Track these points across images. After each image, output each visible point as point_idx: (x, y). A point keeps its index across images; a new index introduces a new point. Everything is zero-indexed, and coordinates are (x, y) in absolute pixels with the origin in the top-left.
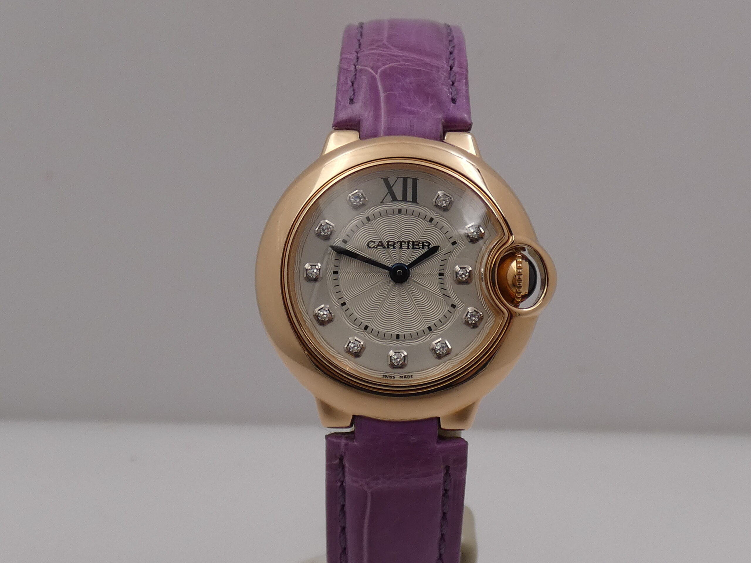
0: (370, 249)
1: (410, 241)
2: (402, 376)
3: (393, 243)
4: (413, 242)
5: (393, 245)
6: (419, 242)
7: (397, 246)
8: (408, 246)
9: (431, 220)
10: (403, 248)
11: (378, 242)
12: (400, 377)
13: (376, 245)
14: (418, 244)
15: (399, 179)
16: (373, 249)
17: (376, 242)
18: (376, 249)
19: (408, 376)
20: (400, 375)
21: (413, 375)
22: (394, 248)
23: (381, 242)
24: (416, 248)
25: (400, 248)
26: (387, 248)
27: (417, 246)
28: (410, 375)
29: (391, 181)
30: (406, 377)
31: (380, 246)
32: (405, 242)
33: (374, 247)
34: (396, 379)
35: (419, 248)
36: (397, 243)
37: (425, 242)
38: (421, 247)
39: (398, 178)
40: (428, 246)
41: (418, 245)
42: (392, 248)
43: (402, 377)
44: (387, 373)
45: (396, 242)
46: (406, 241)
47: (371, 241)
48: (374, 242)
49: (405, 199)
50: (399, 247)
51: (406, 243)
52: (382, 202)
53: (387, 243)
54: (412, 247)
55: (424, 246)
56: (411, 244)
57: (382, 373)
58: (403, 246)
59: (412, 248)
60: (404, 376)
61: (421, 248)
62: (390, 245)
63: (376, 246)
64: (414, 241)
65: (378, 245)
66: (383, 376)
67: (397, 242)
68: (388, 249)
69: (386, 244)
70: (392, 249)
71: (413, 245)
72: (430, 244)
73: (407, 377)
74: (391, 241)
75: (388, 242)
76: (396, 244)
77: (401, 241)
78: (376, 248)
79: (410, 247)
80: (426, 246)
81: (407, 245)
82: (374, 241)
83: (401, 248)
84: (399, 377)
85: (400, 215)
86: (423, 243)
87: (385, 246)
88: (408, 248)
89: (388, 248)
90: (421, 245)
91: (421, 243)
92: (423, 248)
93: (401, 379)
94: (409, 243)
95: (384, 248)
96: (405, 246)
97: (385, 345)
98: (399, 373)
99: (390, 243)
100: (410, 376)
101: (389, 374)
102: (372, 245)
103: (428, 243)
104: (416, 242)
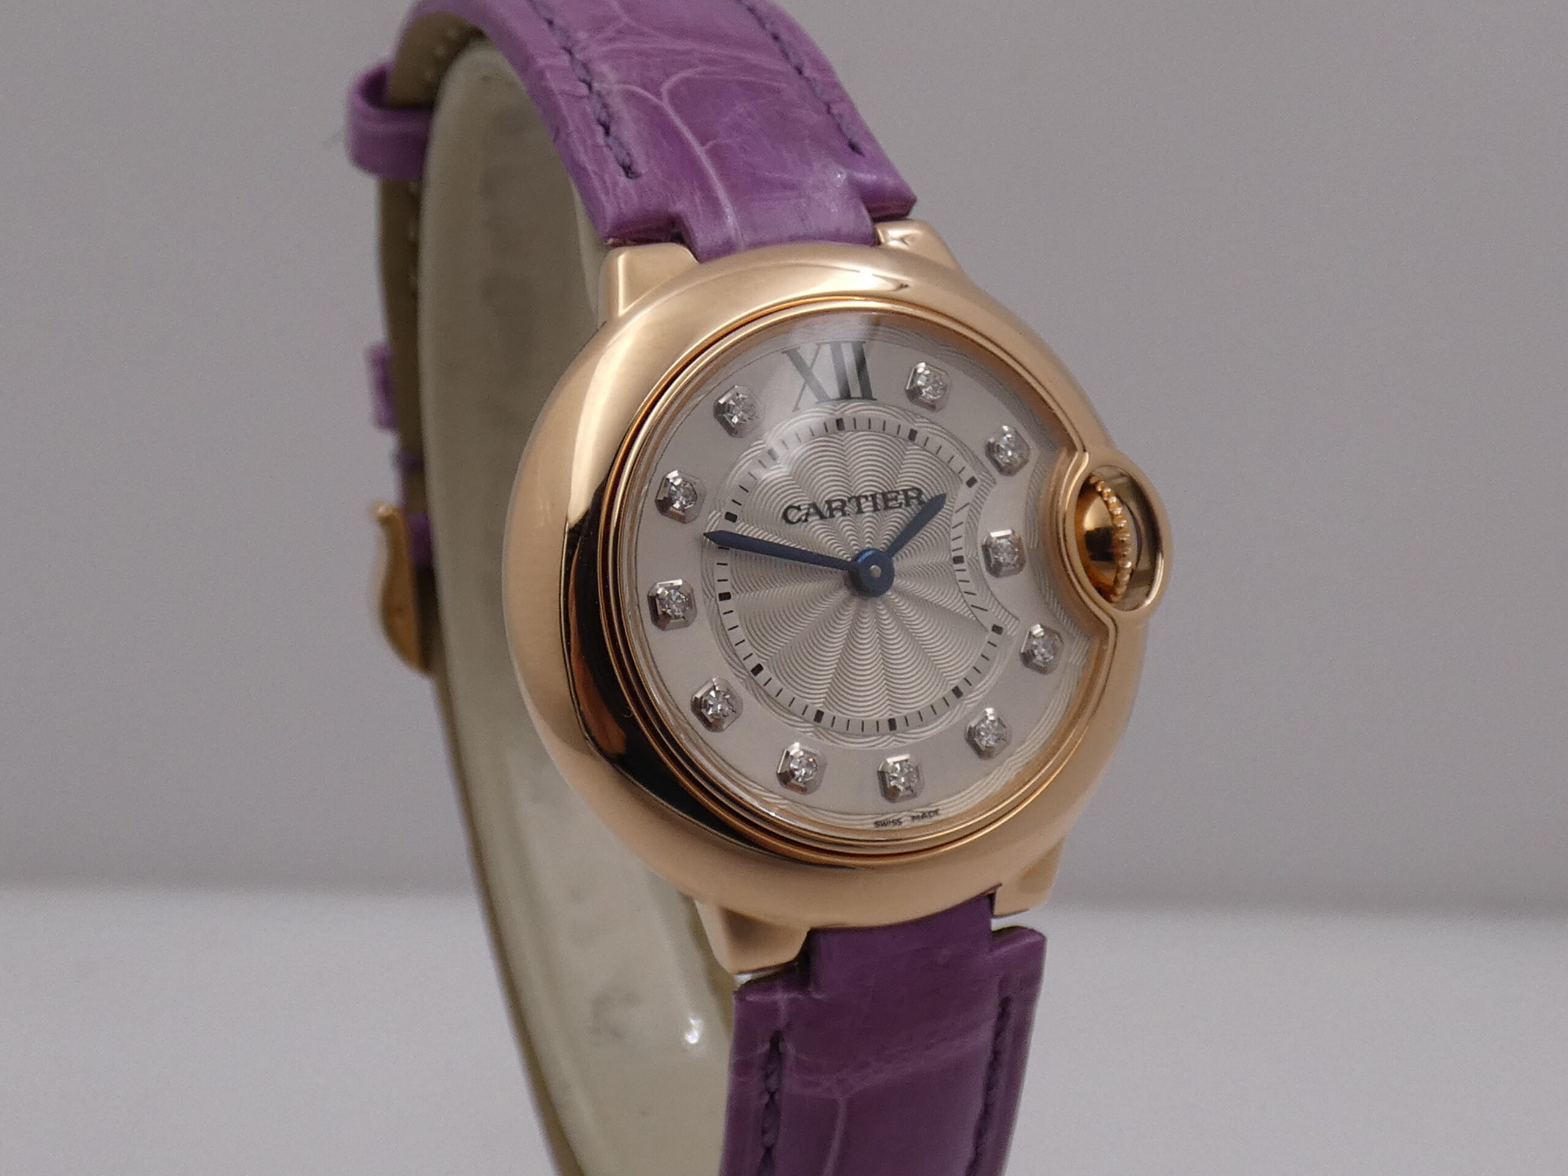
0: (793, 526)
1: (876, 493)
2: (916, 815)
3: (839, 503)
4: (884, 494)
5: (842, 509)
6: (897, 492)
8: (875, 505)
9: (912, 435)
10: (864, 512)
11: (806, 506)
12: (913, 817)
13: (803, 515)
14: (896, 497)
15: (822, 346)
17: (802, 507)
18: (805, 524)
19: (930, 812)
20: (914, 814)
21: (940, 807)
22: (844, 514)
23: (812, 505)
24: (891, 508)
25: (857, 513)
26: (829, 517)
27: (895, 502)
28: (934, 809)
29: (806, 356)
30: (926, 817)
31: (813, 515)
32: (866, 497)
33: (799, 520)
34: (903, 825)
35: (900, 506)
36: (849, 502)
37: (910, 490)
38: (903, 501)
39: (820, 345)
40: (918, 498)
41: (896, 499)
42: (840, 516)
43: (918, 817)
44: (883, 814)
45: (846, 499)
46: (868, 494)
47: (791, 507)
48: (798, 508)
49: (845, 395)
50: (856, 510)
51: (870, 498)
53: (826, 506)
54: (882, 504)
55: (908, 499)
56: (880, 500)
57: (872, 818)
58: (863, 506)
59: (885, 509)
60: (921, 814)
61: (903, 506)
62: (836, 509)
63: (804, 518)
64: (885, 490)
65: (807, 514)
66: (875, 822)
67: (849, 499)
68: (831, 519)
69: (824, 509)
70: (842, 519)
71: (886, 500)
72: (920, 492)
73: (927, 814)
74: (834, 499)
75: (829, 502)
76: (848, 504)
80: (913, 498)
81: (871, 504)
82: (796, 505)
84: (910, 819)
85: (841, 434)
86: (905, 492)
87: (825, 513)
88: (875, 510)
89: (832, 516)
90: (902, 497)
91: (901, 492)
92: (908, 504)
93: (917, 823)
95: (822, 517)
96: (867, 505)
97: (866, 749)
98: (909, 811)
99: (834, 505)
100: (933, 812)
101: (888, 816)
102: (793, 515)
103: (916, 491)
104: (889, 492)
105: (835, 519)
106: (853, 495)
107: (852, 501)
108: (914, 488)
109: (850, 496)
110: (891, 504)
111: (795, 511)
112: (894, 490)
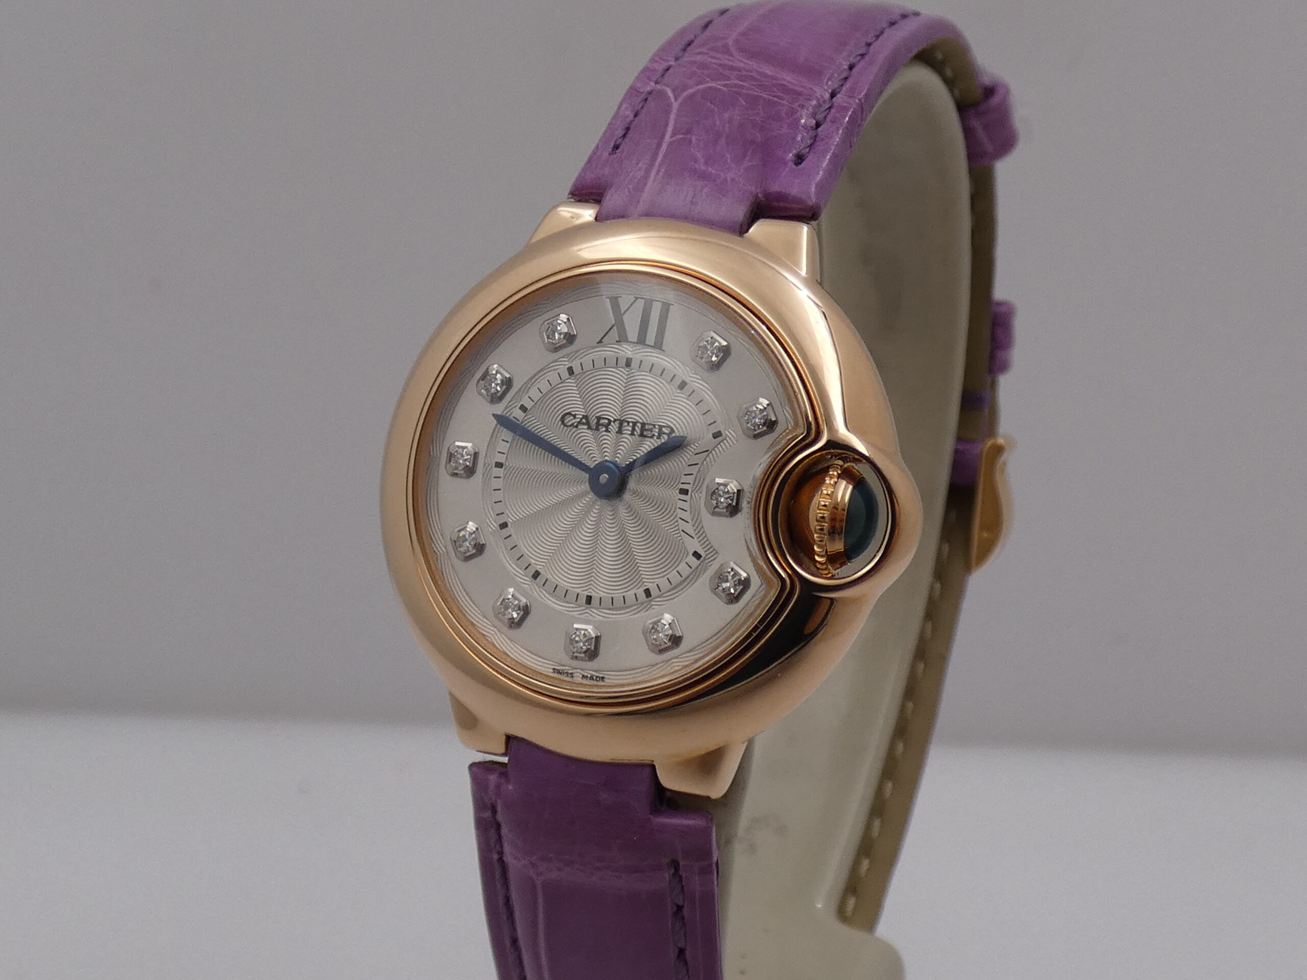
0: (566, 428)
1: (638, 422)
2: (586, 674)
3: (606, 421)
4: (643, 424)
5: (607, 426)
6: (654, 426)
7: (614, 427)
8: (634, 429)
9: (683, 385)
10: (623, 434)
11: (581, 416)
12: (583, 676)
13: (575, 422)
15: (637, 301)
16: (569, 429)
17: (577, 416)
18: (575, 429)
19: (597, 677)
20: (583, 674)
21: (606, 676)
22: (607, 431)
23: (585, 417)
24: (645, 436)
25: (617, 432)
26: (595, 430)
27: (649, 433)
28: (601, 675)
29: (624, 305)
30: (593, 679)
31: (584, 424)
32: (628, 422)
33: (572, 424)
34: (574, 679)
35: (652, 437)
36: (614, 422)
37: (664, 426)
38: (656, 434)
39: (637, 299)
40: (668, 435)
41: (651, 430)
42: (603, 431)
43: (587, 676)
44: (562, 665)
45: (612, 420)
46: (630, 420)
47: (569, 413)
48: (574, 416)
49: (641, 341)
50: (617, 430)
51: (631, 424)
52: (600, 342)
53: (596, 420)
54: (639, 432)
55: (661, 433)
56: (638, 427)
57: (552, 665)
58: (624, 428)
59: (640, 435)
60: (589, 676)
61: (655, 438)
62: (602, 425)
63: (575, 424)
64: (646, 422)
65: (580, 423)
66: (554, 669)
67: (615, 420)
68: (596, 432)
69: (593, 422)
70: (605, 433)
71: (643, 428)
72: (672, 431)
73: (595, 678)
74: (603, 416)
75: (599, 418)
76: (612, 423)
77: (622, 419)
78: (577, 427)
79: (635, 433)
80: (664, 433)
81: (631, 429)
82: (573, 413)
83: (620, 432)
84: (581, 676)
85: (627, 370)
86: (661, 427)
87: (592, 426)
88: (632, 434)
89: (597, 429)
90: (657, 430)
91: (657, 427)
92: (659, 437)
93: (585, 681)
94: (635, 424)
95: (589, 428)
96: (628, 429)
97: (566, 612)
98: (582, 670)
99: (602, 421)
100: (599, 677)
101: (564, 668)
102: (569, 420)
103: (669, 429)
104: (648, 424)
105: (599, 432)
106: (619, 417)
107: (616, 423)
108: (669, 427)
109: (616, 418)
110: (645, 433)
111: (572, 417)
112: (652, 423)
